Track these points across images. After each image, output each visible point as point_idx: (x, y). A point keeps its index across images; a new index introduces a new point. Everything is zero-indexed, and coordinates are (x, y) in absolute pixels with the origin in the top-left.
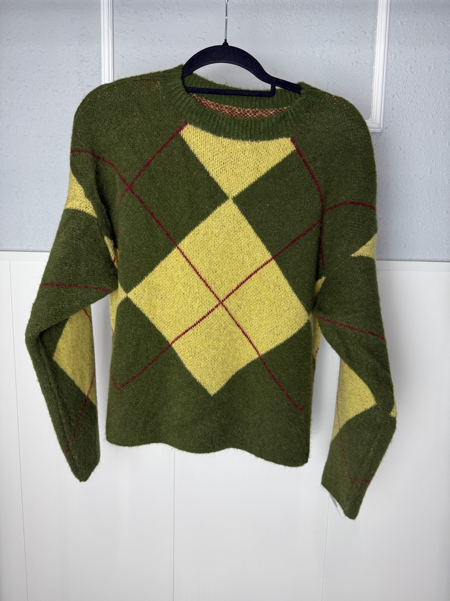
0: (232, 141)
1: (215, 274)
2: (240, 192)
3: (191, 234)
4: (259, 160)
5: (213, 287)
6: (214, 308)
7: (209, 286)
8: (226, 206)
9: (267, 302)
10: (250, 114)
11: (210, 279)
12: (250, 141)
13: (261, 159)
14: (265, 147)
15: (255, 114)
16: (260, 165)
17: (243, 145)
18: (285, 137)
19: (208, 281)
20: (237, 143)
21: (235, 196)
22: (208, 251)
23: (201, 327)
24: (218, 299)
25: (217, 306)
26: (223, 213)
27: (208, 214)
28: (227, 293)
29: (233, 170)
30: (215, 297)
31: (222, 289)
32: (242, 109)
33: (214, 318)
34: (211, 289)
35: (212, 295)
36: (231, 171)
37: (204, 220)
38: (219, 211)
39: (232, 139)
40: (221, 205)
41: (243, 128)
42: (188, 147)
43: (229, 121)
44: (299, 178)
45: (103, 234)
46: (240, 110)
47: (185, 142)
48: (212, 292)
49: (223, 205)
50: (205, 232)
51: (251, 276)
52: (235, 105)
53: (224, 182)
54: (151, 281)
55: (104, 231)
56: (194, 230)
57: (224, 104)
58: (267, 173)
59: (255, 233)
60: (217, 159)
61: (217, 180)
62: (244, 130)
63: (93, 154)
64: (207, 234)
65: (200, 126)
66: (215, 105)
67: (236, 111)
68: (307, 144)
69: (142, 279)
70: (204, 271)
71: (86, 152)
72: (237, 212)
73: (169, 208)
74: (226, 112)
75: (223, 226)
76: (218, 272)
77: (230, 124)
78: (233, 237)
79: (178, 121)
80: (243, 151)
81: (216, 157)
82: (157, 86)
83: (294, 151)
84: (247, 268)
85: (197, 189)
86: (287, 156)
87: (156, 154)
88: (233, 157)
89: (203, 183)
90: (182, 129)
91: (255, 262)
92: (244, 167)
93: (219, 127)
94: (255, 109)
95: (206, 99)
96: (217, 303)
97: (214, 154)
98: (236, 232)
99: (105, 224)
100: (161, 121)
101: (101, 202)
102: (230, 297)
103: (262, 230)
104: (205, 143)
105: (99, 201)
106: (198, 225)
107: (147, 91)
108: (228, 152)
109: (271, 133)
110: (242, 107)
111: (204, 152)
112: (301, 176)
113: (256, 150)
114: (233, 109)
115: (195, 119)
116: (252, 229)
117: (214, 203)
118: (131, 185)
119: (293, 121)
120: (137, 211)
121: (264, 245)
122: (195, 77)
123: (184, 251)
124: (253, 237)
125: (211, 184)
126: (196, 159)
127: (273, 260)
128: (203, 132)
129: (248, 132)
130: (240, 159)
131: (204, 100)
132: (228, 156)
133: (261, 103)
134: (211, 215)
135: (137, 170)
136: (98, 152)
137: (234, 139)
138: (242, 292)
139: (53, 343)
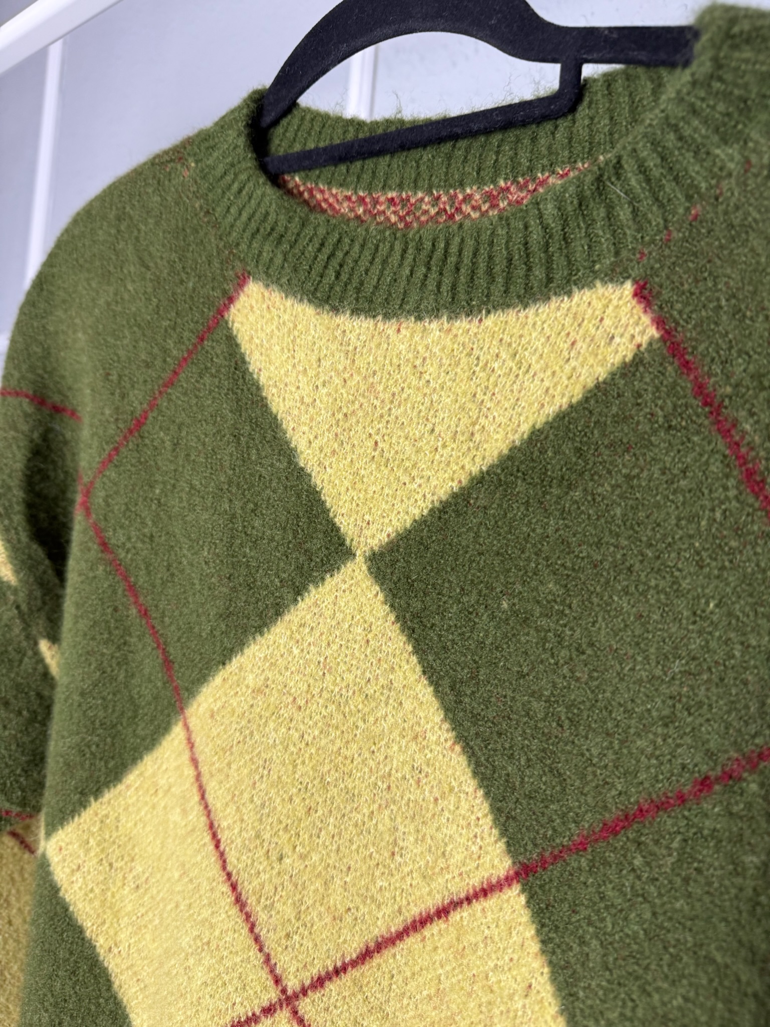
0: (380, 325)
1: (277, 866)
2: (398, 534)
3: (218, 680)
4: (480, 396)
5: (261, 917)
6: (258, 1013)
7: (248, 909)
8: (344, 587)
10: (473, 208)
11: (255, 883)
12: (445, 318)
13: (489, 395)
14: (507, 339)
15: (493, 206)
16: (482, 421)
17: (417, 338)
18: (604, 283)
19: (248, 888)
20: (399, 330)
21: (376, 549)
22: (261, 763)
24: (277, 981)
25: (268, 1011)
26: (330, 612)
27: (279, 610)
28: (318, 968)
29: (376, 443)
30: (266, 969)
31: (297, 939)
32: (447, 193)
34: (253, 926)
35: (256, 958)
36: (371, 443)
37: (262, 633)
38: (316, 604)
39: (380, 317)
40: (323, 579)
41: (429, 269)
42: (244, 362)
43: (384, 249)
44: (670, 482)
45: (34, 632)
46: (438, 198)
47: (238, 346)
48: (257, 939)
49: (331, 582)
50: (260, 682)
51: (421, 923)
52: (420, 184)
53: (343, 489)
54: (113, 816)
55: (41, 623)
56: (228, 667)
57: (383, 188)
58: (510, 458)
59: (446, 726)
60: (325, 399)
61: (319, 482)
62: (434, 275)
63: (40, 400)
64: (267, 690)
65: (284, 280)
66: (354, 198)
67: (424, 207)
68: (723, 303)
69: (83, 804)
70: (239, 840)
71: (17, 394)
72: (381, 614)
73: (175, 571)
74: (388, 219)
75: (326, 668)
76: (287, 861)
77: (385, 262)
78: (360, 723)
79: (224, 277)
80: (418, 362)
81: (325, 391)
82: (186, 173)
83: (650, 344)
84: (408, 880)
85: (253, 511)
86: (613, 374)
87: (160, 392)
88: (381, 388)
89: (274, 492)
90: (231, 300)
91: (441, 863)
92: (415, 431)
93: (344, 277)
94: (494, 181)
95: (329, 183)
96: (272, 995)
97: (319, 383)
98: (373, 704)
99: (44, 603)
100: (182, 282)
101: (31, 539)
102: (332, 987)
103: (475, 718)
104: (293, 341)
105: (24, 537)
106: (242, 650)
107: (161, 196)
108: (363, 371)
109: (539, 273)
110: (447, 184)
111: (286, 375)
112: (684, 472)
113: (469, 355)
114: (413, 200)
115: (271, 260)
116: (436, 704)
117: (299, 568)
118: (87, 493)
119: (646, 204)
120: (91, 575)
121: (480, 793)
122: (303, 119)
123: (198, 740)
124: (438, 743)
125: (299, 496)
126: (262, 404)
127: (516, 888)
128: (289, 302)
129: (447, 281)
130: (404, 396)
131: (322, 192)
132: (363, 387)
133: (521, 153)
134: (287, 617)
135: (107, 443)
136: (60, 392)
137: (387, 317)
138: (385, 983)
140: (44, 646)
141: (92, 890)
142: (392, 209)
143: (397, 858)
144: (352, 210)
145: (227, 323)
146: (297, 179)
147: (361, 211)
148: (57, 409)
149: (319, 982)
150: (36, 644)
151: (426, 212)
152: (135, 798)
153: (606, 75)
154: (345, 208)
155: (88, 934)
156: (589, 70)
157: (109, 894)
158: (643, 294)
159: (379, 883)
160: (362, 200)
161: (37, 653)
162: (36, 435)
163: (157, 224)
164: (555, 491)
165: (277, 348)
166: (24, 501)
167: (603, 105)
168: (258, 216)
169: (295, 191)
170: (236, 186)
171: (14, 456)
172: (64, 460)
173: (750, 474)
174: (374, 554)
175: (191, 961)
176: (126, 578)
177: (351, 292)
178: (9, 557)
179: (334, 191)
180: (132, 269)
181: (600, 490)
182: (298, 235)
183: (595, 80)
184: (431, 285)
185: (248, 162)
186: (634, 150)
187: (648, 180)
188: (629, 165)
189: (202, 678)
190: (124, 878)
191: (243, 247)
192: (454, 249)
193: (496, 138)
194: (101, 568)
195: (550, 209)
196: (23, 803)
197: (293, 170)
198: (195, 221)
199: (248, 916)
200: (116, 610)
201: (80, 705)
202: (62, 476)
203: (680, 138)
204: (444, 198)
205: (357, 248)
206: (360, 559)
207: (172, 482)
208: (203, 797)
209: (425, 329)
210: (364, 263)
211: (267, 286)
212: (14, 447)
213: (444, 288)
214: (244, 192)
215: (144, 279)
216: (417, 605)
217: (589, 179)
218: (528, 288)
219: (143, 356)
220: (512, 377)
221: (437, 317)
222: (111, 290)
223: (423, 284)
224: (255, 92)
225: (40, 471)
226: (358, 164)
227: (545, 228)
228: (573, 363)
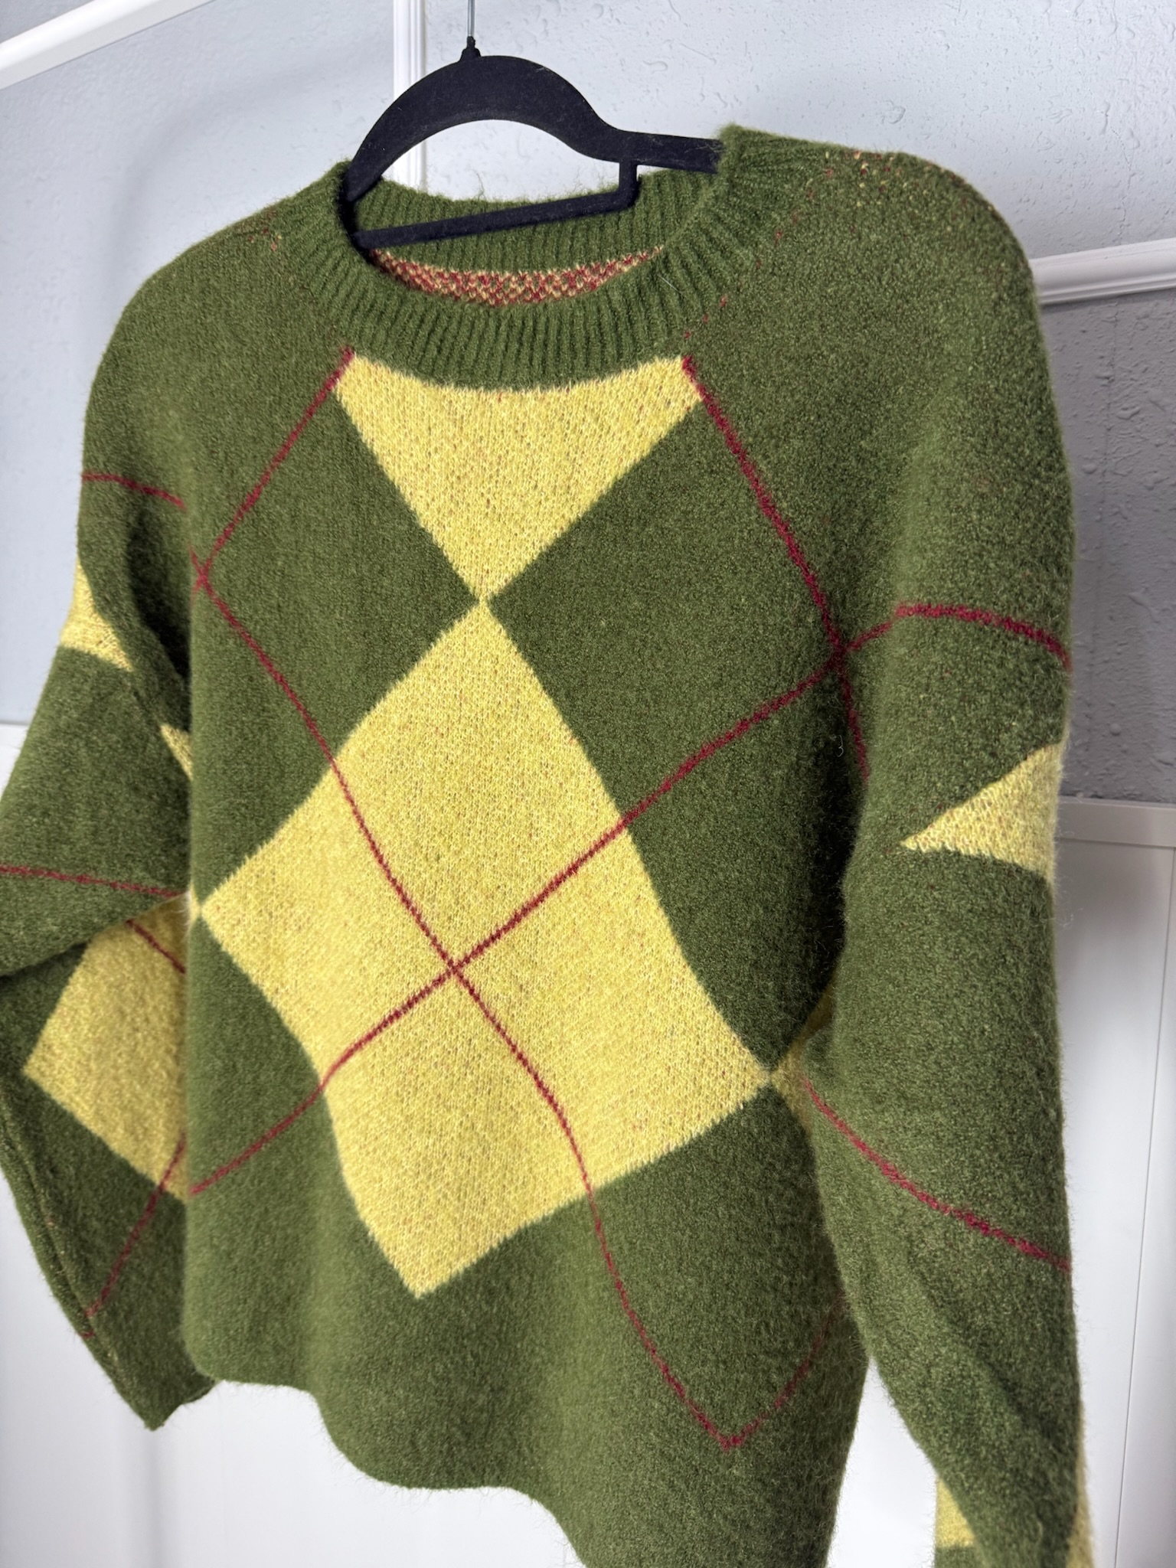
0: (483, 395)
1: (435, 865)
2: (514, 579)
3: (365, 725)
4: (572, 455)
5: (425, 908)
6: (430, 985)
7: (414, 905)
8: (471, 629)
9: (608, 992)
10: (555, 288)
11: (418, 882)
12: (538, 388)
13: (579, 453)
14: (590, 405)
15: (572, 287)
16: (576, 475)
17: (516, 406)
18: (661, 358)
19: (412, 890)
20: (500, 400)
21: (496, 593)
22: (413, 785)
23: (385, 1049)
24: (444, 955)
25: (439, 981)
26: (461, 653)
27: (415, 657)
28: (477, 939)
29: (488, 501)
30: (434, 949)
31: (457, 919)
32: (531, 273)
33: (431, 1021)
34: (419, 917)
35: (423, 941)
36: (483, 502)
37: (401, 679)
38: (448, 647)
39: (482, 388)
40: (452, 625)
41: (521, 344)
42: (357, 434)
43: (480, 325)
44: (713, 513)
45: (155, 718)
46: (523, 278)
47: (348, 418)
48: (423, 927)
49: (460, 627)
50: (405, 719)
51: (559, 881)
52: (507, 264)
53: (462, 545)
54: (268, 869)
55: (160, 709)
56: (372, 712)
57: (473, 266)
58: (599, 505)
59: (565, 726)
60: (438, 464)
61: (439, 540)
62: (526, 350)
63: (130, 483)
64: (412, 726)
65: (389, 355)
66: (446, 275)
67: (512, 286)
68: (745, 372)
69: (238, 862)
70: (401, 852)
71: (107, 478)
72: (505, 647)
73: (309, 637)
74: (479, 296)
75: (461, 698)
76: (443, 859)
77: (481, 338)
78: (496, 739)
79: (327, 352)
80: (519, 428)
81: (436, 457)
82: (273, 246)
83: (696, 407)
84: (544, 853)
85: (380, 572)
86: (671, 432)
87: (272, 467)
88: (488, 452)
89: (399, 552)
90: (337, 375)
91: (568, 833)
92: (520, 488)
93: (446, 352)
94: (571, 265)
95: (421, 260)
96: (441, 968)
97: (431, 450)
98: (504, 722)
99: (162, 688)
100: (283, 358)
101: (143, 625)
102: (489, 952)
103: (587, 716)
104: (404, 412)
105: (136, 623)
106: (384, 696)
107: (249, 269)
108: (471, 437)
109: (611, 350)
110: (531, 266)
111: (399, 443)
112: (722, 504)
113: (561, 420)
114: (501, 279)
115: (374, 336)
116: (555, 711)
117: (430, 618)
118: (206, 571)
119: (688, 291)
120: (221, 648)
121: (594, 770)
122: (389, 193)
123: (350, 780)
124: (559, 741)
125: (423, 555)
126: (379, 472)
127: (625, 831)
128: (396, 376)
129: (538, 356)
130: (509, 457)
131: (415, 268)
132: (472, 452)
133: (592, 242)
134: (423, 662)
135: (221, 520)
136: (149, 473)
137: (488, 387)
138: (532, 939)
139: (24, 1029)
140: (166, 731)
141: (254, 940)
142: (483, 286)
143: (534, 838)
144: (445, 286)
145: (335, 397)
146: (388, 254)
147: (454, 287)
148: (149, 492)
149: (480, 949)
150: (158, 729)
151: (513, 291)
152: (289, 850)
153: (656, 175)
154: (438, 284)
155: (254, 981)
156: (642, 170)
157: (271, 941)
158: (690, 367)
159: (521, 861)
160: (454, 277)
161: (160, 738)
162: (131, 519)
163: (248, 298)
164: (635, 529)
165: (388, 419)
166: (131, 587)
167: (655, 201)
168: (356, 293)
169: (388, 266)
170: (330, 263)
171: (113, 542)
172: (161, 544)
173: (765, 502)
174: (495, 597)
175: (366, 962)
176: (257, 649)
177: (453, 366)
178: (121, 644)
179: (427, 268)
180: (226, 345)
181: (666, 525)
182: (398, 312)
183: (649, 178)
184: (525, 360)
185: (340, 239)
186: (678, 248)
187: (689, 273)
188: (675, 262)
189: (350, 726)
190: (285, 923)
191: (344, 323)
192: (541, 327)
193: (570, 225)
194: (231, 642)
195: (616, 296)
196: (168, 880)
197: (383, 245)
198: (291, 297)
199: (414, 910)
200: (251, 679)
201: (224, 773)
202: (161, 560)
203: (711, 240)
204: (529, 279)
205: (454, 325)
206: (483, 603)
207: (295, 552)
208: (362, 825)
209: (522, 398)
210: (462, 339)
211: (373, 361)
212: (112, 532)
213: (535, 362)
214: (339, 269)
215: (240, 354)
216: (534, 634)
217: (644, 272)
218: (604, 362)
219: (249, 431)
220: (596, 437)
221: (532, 387)
222: (205, 367)
223: (518, 358)
224: (339, 166)
225: (140, 556)
226: (448, 242)
227: (614, 311)
228: (642, 424)
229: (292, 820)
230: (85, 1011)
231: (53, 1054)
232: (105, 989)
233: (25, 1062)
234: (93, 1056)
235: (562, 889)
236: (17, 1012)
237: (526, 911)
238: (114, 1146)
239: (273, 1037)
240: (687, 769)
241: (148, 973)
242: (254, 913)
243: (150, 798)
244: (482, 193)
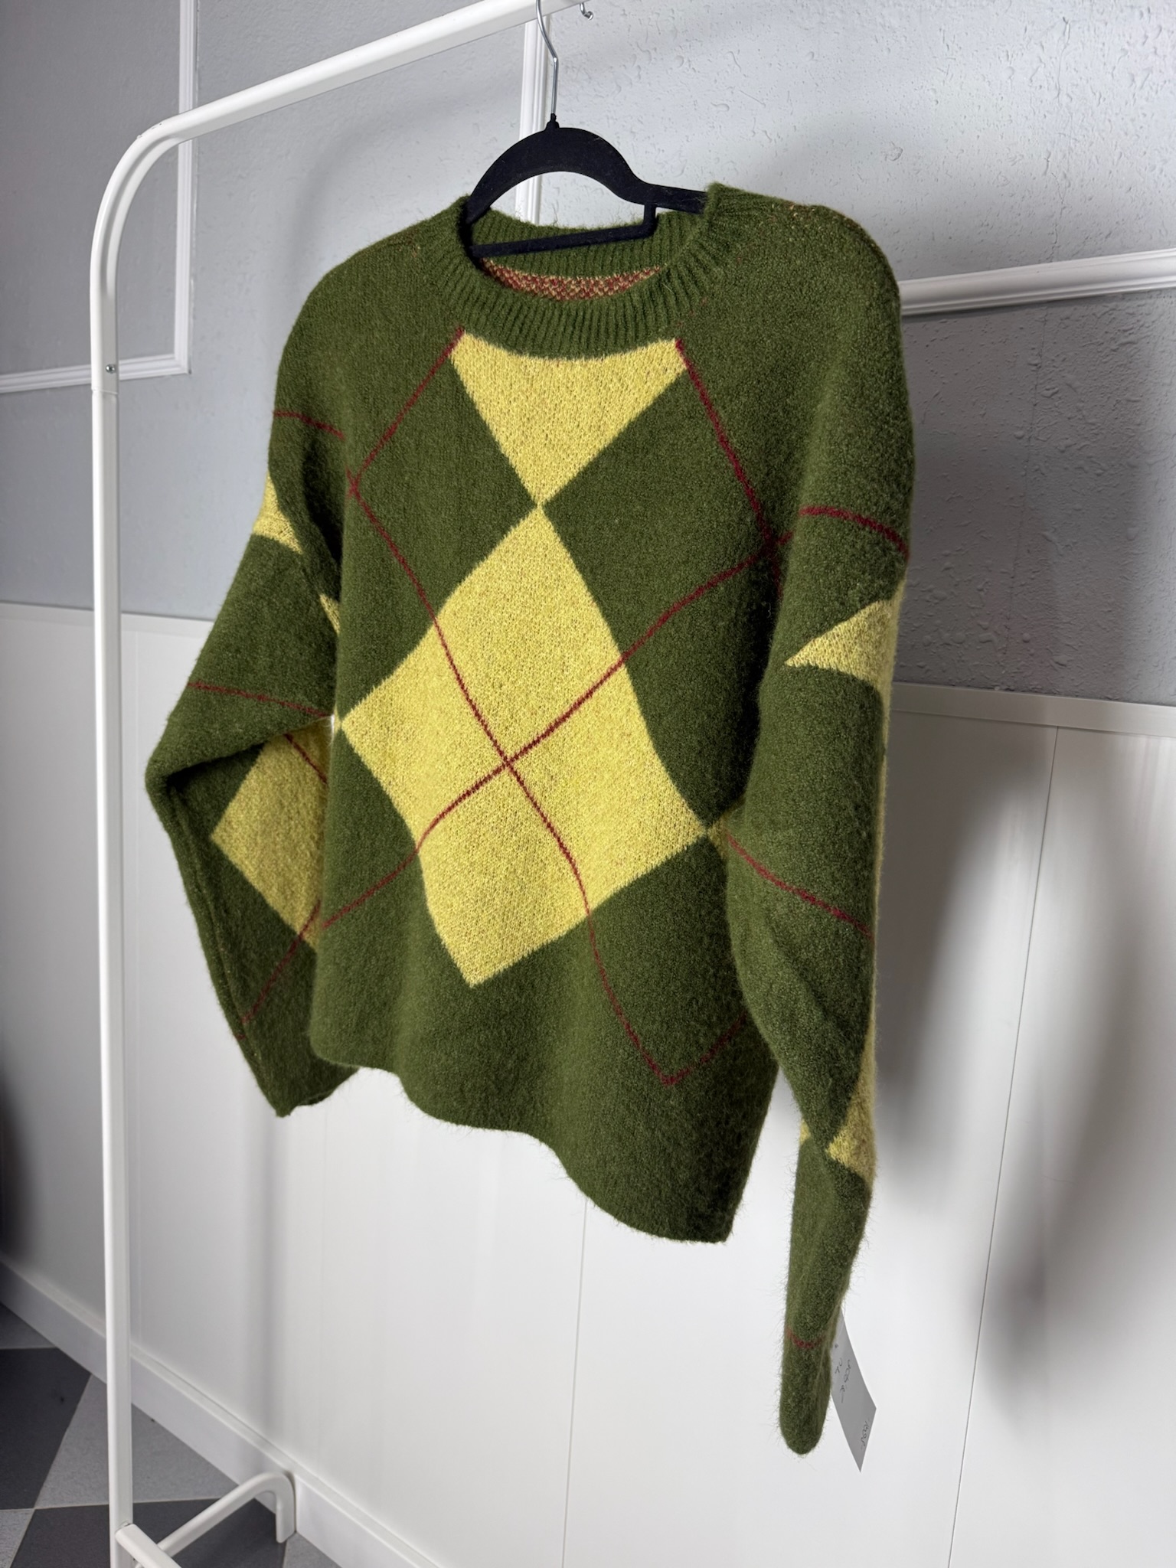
0: (547, 362)
1: (499, 691)
2: (561, 490)
3: (457, 593)
4: (603, 405)
5: (490, 720)
6: (491, 773)
7: (483, 718)
8: (531, 525)
9: (607, 776)
10: (600, 290)
11: (487, 702)
12: (583, 358)
13: (607, 403)
14: (616, 370)
15: (611, 289)
16: (604, 418)
17: (568, 370)
18: (662, 340)
19: (482, 707)
20: (558, 366)
21: (549, 500)
23: (459, 817)
24: (501, 753)
25: (497, 771)
26: (524, 542)
27: (492, 545)
28: (524, 743)
29: (547, 435)
30: (495, 748)
31: (511, 729)
32: (585, 279)
33: (490, 798)
34: (486, 726)
35: (488, 743)
36: (543, 436)
37: (483, 560)
38: (515, 538)
39: (547, 358)
40: (518, 522)
42: (463, 387)
43: (549, 314)
44: (690, 446)
45: (316, 589)
46: (580, 282)
47: (458, 376)
48: (489, 734)
49: (524, 523)
50: (484, 589)
51: (580, 703)
52: (569, 272)
53: (528, 465)
54: (388, 697)
55: (320, 582)
56: (463, 584)
57: (547, 273)
58: (618, 439)
59: (589, 594)
60: (515, 409)
61: (513, 463)
62: (577, 332)
63: (307, 419)
64: (488, 593)
65: (487, 333)
66: (529, 278)
67: (572, 287)
68: (714, 351)
69: (368, 690)
70: (476, 682)
71: (291, 415)
72: (552, 539)
73: (423, 531)
74: (550, 293)
75: (522, 574)
76: (504, 687)
77: (549, 322)
78: (543, 603)
79: (446, 329)
80: (569, 385)
81: (514, 404)
82: (414, 254)
83: (683, 373)
84: (571, 683)
85: (473, 485)
86: (666, 390)
87: (405, 410)
88: (548, 401)
89: (486, 471)
90: (452, 346)
91: (588, 668)
92: (569, 427)
93: (525, 332)
94: (611, 274)
95: (513, 267)
96: (499, 762)
97: (512, 399)
98: (550, 591)
99: (322, 568)
100: (416, 333)
101: (311, 521)
102: (531, 752)
103: (603, 586)
104: (495, 373)
105: (306, 519)
106: (471, 572)
107: (397, 269)
108: (538, 391)
109: (631, 333)
110: (585, 274)
111: (491, 395)
112: (695, 439)
113: (597, 380)
114: (565, 282)
115: (478, 319)
116: (583, 583)
117: (504, 518)
118: (356, 482)
119: (682, 294)
120: (364, 538)
121: (606, 624)
122: (494, 219)
123: (446, 632)
124: (584, 604)
125: (502, 473)
126: (476, 414)
127: (623, 665)
128: (491, 348)
129: (584, 336)
130: (562, 405)
131: (509, 272)
132: (538, 401)
133: (625, 259)
134: (498, 548)
135: (368, 447)
136: (320, 413)
137: (551, 357)
138: (560, 744)
139: (212, 807)
140: (323, 599)
141: (376, 746)
142: (553, 287)
143: (565, 673)
144: (528, 286)
145: (450, 361)
146: (492, 261)
147: (534, 287)
148: (320, 426)
149: (525, 750)
150: (318, 597)
151: (573, 290)
152: (402, 683)
153: (668, 214)
154: (523, 284)
155: (375, 775)
156: (659, 210)
157: (388, 747)
158: (680, 346)
159: (556, 689)
160: (534, 279)
161: (319, 604)
162: (307, 446)
163: (395, 290)
164: (640, 455)
165: (484, 377)
166: (304, 493)
167: (667, 232)
168: (468, 289)
169: (491, 270)
170: (451, 267)
171: (293, 461)
172: (326, 464)
173: (722, 439)
174: (548, 503)
175: (449, 758)
176: (388, 539)
177: (529, 342)
178: (295, 534)
179: (517, 272)
180: (378, 322)
181: (660, 453)
182: (495, 303)
183: (663, 216)
184: (576, 338)
185: (459, 251)
186: (676, 266)
187: (683, 283)
188: (674, 274)
189: (447, 593)
190: (398, 736)
191: (458, 309)
192: (588, 316)
193: (612, 246)
194: (371, 533)
195: (636, 297)
196: (320, 704)
197: (487, 255)
198: (423, 290)
199: (483, 722)
200: (383, 560)
201: (362, 626)
202: (326, 476)
203: (697, 260)
204: (583, 282)
205: (532, 313)
206: (539, 507)
207: (417, 471)
208: (452, 663)
209: (572, 365)
210: (536, 323)
211: (476, 337)
212: (292, 453)
213: (583, 340)
214: (458, 272)
215: (388, 329)
216: (571, 529)
217: (654, 281)
218: (626, 342)
219: (391, 384)
220: (619, 393)
221: (579, 357)
222: (363, 338)
223: (571, 338)
224: (461, 199)
225: (312, 471)
226: (531, 255)
227: (634, 307)
228: (648, 384)
229: (406, 662)
230: (256, 800)
231: (232, 828)
232: (270, 786)
233: (212, 831)
234: (260, 833)
235: (581, 708)
236: (209, 794)
237: (557, 724)
238: (270, 901)
239: (386, 815)
240: (663, 620)
241: (301, 778)
242: (377, 727)
243: (310, 645)
244: (556, 222)
